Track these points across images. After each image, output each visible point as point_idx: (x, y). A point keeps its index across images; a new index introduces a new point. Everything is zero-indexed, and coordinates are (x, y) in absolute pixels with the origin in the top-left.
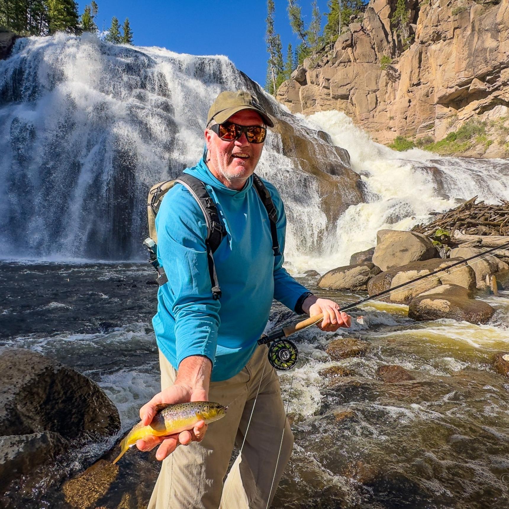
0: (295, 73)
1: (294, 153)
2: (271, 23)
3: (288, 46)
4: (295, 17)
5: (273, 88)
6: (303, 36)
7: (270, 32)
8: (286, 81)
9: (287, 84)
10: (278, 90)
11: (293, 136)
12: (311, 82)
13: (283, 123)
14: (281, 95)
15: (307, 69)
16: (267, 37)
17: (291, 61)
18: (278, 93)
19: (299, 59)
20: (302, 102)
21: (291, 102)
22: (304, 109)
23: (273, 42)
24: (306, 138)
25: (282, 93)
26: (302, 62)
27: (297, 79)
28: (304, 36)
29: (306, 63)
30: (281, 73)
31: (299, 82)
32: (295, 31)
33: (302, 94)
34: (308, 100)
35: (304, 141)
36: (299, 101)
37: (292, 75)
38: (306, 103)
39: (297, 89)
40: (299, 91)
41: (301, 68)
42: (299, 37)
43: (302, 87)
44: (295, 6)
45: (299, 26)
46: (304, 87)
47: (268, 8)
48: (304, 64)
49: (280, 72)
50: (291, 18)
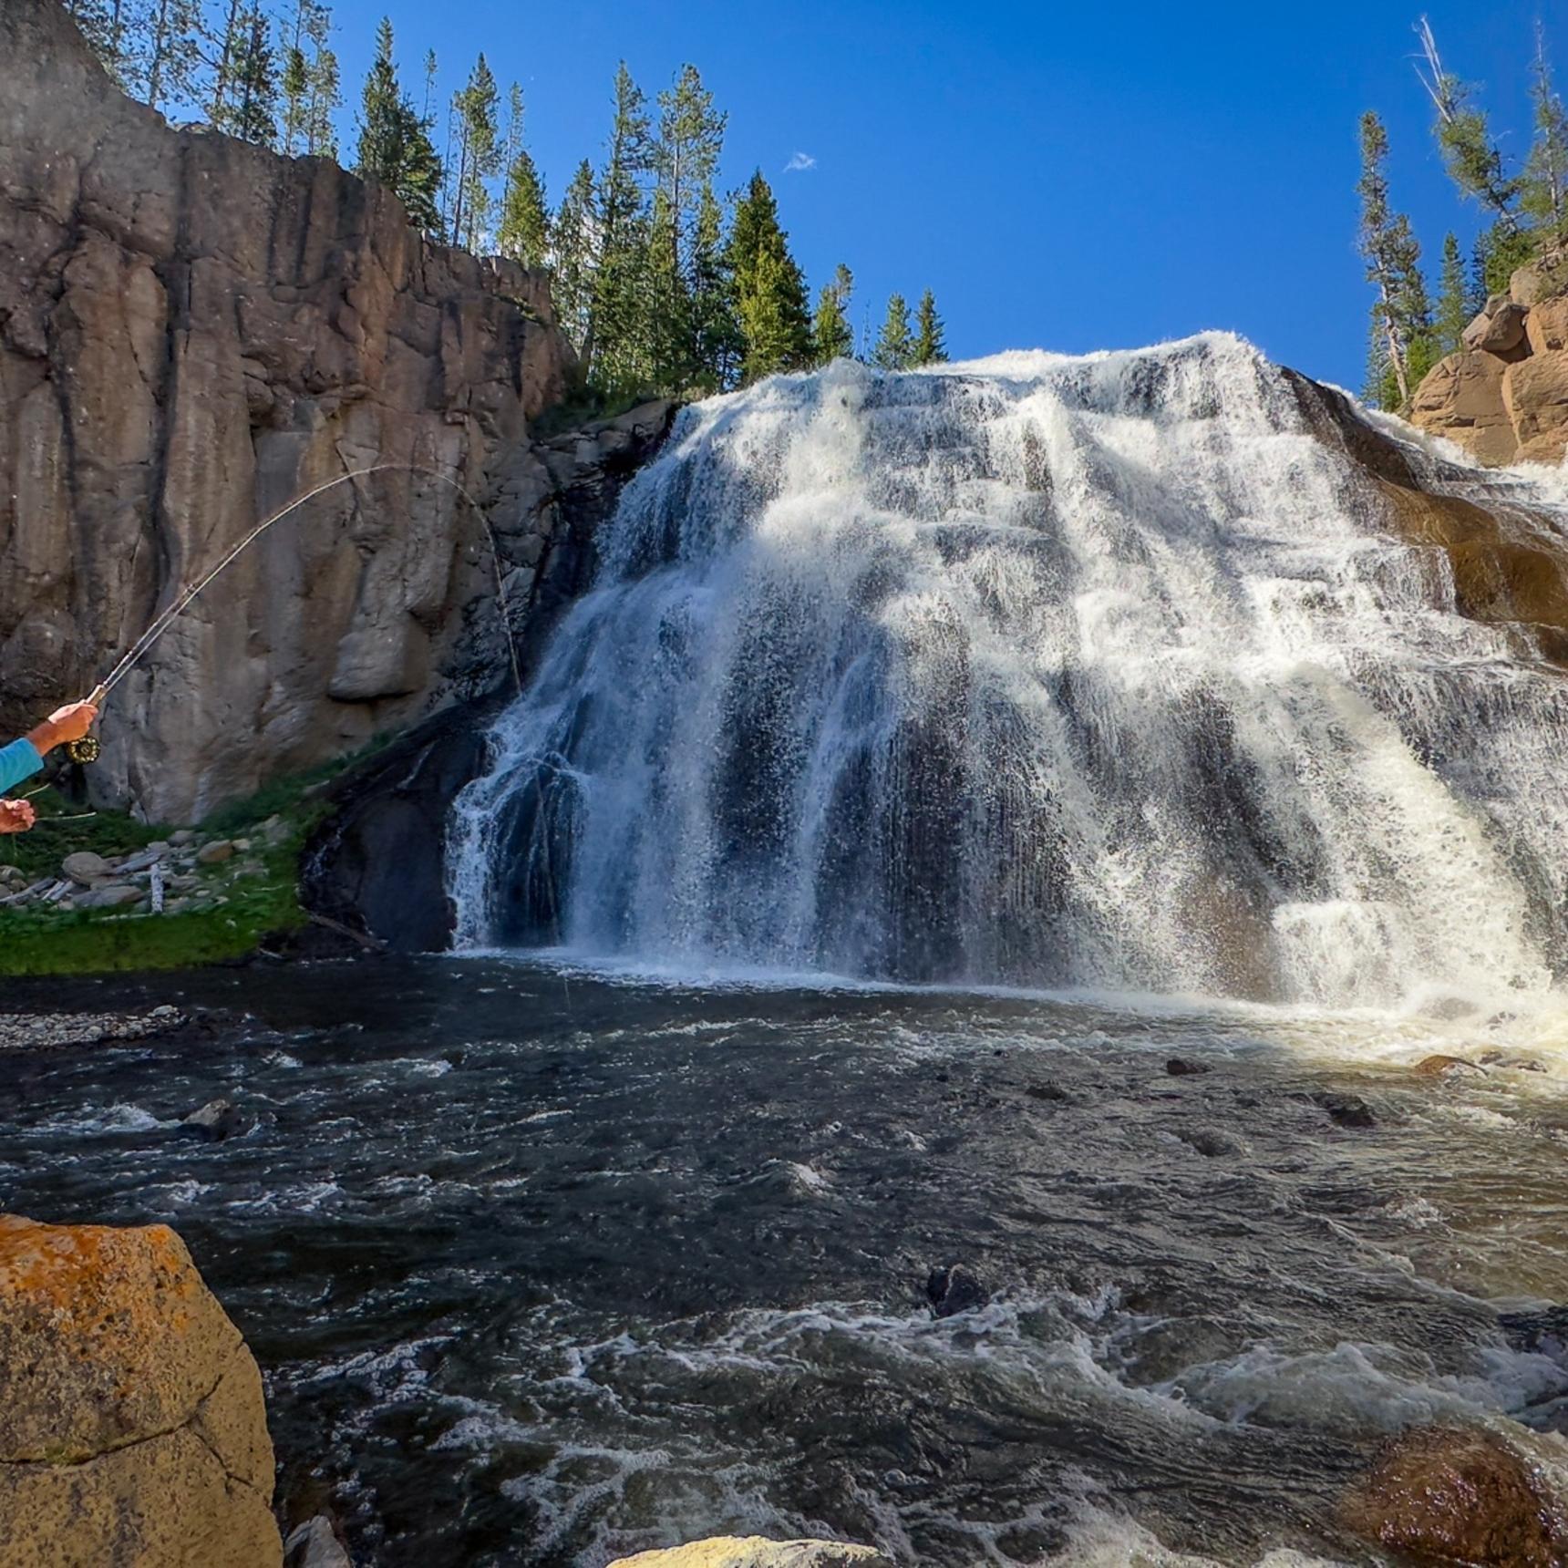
0: (1481, 326)
1: (1503, 605)
2: (1376, 190)
3: (1444, 245)
4: (1465, 148)
5: (1395, 388)
6: (1499, 199)
7: (1375, 219)
8: (1445, 360)
9: (1450, 368)
10: (1417, 395)
11: (1497, 548)
12: (1550, 346)
13: (1449, 506)
14: (1429, 408)
15: (1526, 303)
16: (1366, 238)
17: (1458, 289)
18: (1418, 402)
19: (1489, 276)
20: (1515, 418)
21: (1470, 423)
22: (1525, 441)
23: (1386, 249)
24: (1550, 545)
25: (1432, 401)
26: (1504, 285)
27: (1490, 346)
28: (1506, 196)
29: (1522, 286)
30: (1421, 333)
31: (1499, 353)
32: (1469, 190)
33: (1515, 391)
34: (1540, 404)
35: (1542, 557)
36: (1502, 413)
37: (1468, 334)
38: (1533, 418)
39: (1491, 379)
40: (1499, 382)
41: (1504, 306)
42: (1486, 207)
43: (1511, 369)
44: (1461, 115)
45: (1482, 170)
46: (1521, 365)
47: (1364, 150)
48: (1513, 288)
49: (1420, 329)
50: (1449, 153)
